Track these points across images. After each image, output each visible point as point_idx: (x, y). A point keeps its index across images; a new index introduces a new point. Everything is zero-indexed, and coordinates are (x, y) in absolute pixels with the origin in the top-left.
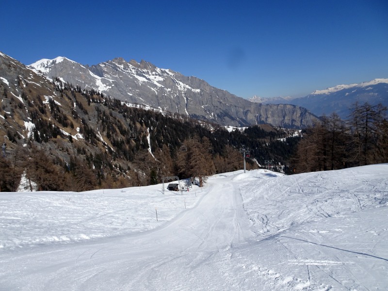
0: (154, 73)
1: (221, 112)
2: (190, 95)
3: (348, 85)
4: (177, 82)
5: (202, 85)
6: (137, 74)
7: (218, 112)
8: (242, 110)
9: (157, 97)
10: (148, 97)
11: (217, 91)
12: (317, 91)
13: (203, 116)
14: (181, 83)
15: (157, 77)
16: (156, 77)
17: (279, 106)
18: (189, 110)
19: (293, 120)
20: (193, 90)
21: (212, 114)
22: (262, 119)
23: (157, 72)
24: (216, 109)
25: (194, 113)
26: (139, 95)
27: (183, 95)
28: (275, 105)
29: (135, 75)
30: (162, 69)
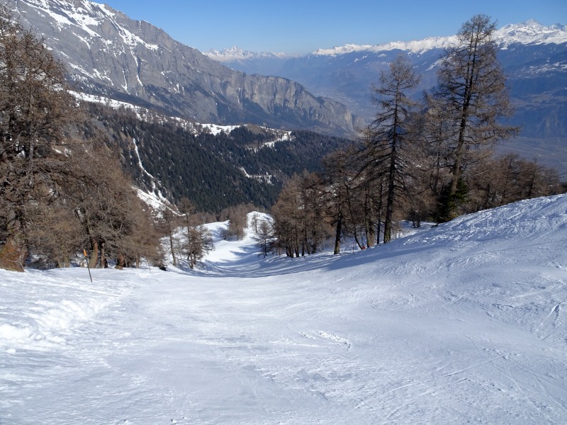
0: (80, 9)
1: (190, 84)
2: (142, 54)
3: (360, 45)
4: (120, 30)
5: (160, 37)
6: (52, 9)
7: (185, 83)
8: (219, 81)
9: (90, 52)
10: (75, 51)
11: (183, 48)
12: (321, 50)
13: (165, 89)
14: (127, 32)
15: (87, 17)
16: (85, 16)
17: (270, 78)
18: (144, 78)
19: (286, 100)
20: (147, 46)
21: (178, 86)
22: (247, 96)
23: (86, 9)
24: (184, 79)
25: (150, 83)
26: (61, 48)
27: (132, 53)
28: (263, 77)
29: (48, 11)
30: (93, 3)
